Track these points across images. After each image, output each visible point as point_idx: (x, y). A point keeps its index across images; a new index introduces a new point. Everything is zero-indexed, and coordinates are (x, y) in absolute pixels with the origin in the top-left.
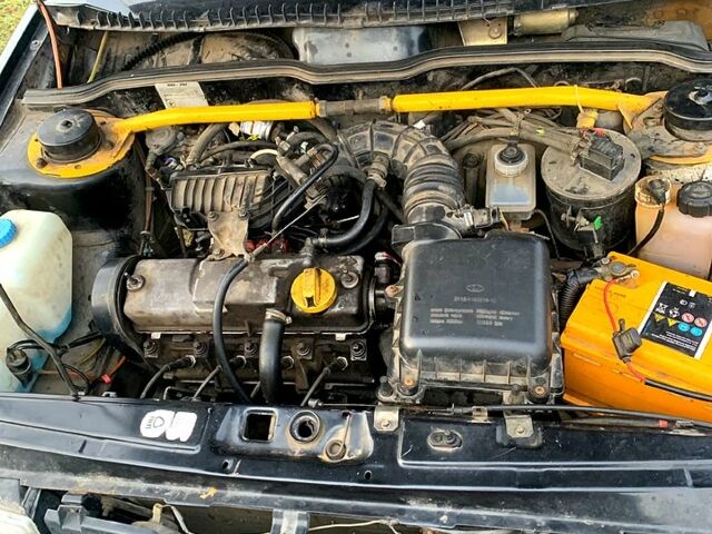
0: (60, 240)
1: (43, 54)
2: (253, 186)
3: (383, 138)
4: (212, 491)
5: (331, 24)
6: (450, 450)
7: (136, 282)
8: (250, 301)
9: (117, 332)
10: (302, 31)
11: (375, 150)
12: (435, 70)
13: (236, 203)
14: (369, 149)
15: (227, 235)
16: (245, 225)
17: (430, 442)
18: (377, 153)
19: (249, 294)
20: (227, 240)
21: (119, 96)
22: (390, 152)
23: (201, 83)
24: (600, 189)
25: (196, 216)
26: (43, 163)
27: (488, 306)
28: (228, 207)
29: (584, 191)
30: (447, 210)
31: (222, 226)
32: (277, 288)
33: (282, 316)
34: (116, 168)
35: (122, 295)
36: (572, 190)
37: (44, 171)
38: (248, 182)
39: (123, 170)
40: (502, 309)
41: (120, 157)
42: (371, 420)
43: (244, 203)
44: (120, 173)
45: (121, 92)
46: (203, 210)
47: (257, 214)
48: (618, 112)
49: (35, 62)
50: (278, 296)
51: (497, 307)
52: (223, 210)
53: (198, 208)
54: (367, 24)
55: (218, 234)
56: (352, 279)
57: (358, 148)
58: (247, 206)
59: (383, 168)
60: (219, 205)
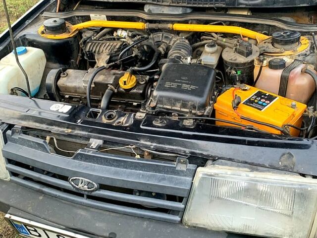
0: (42, 59)
1: (54, 4)
2: (115, 46)
3: (166, 37)
4: (70, 130)
5: (158, 3)
6: (160, 125)
7: (64, 74)
8: (103, 82)
9: (53, 92)
10: (148, 5)
11: (163, 41)
12: (192, 20)
13: (107, 50)
14: (160, 40)
15: (101, 59)
16: (109, 57)
17: (154, 122)
18: (163, 42)
19: (104, 80)
20: (100, 61)
21: (77, 18)
22: (168, 42)
23: (107, 16)
24: (242, 59)
25: (92, 54)
26: (43, 33)
27: (187, 84)
28: (104, 51)
29: (236, 60)
30: (182, 57)
31: (100, 57)
32: (114, 79)
33: (114, 88)
34: (69, 40)
35: (58, 77)
36: (231, 60)
37: (42, 35)
38: (114, 45)
39: (71, 41)
40: (192, 85)
41: (71, 36)
42: (135, 115)
43: (110, 51)
44: (70, 42)
45: (78, 17)
46: (95, 52)
47: (113, 55)
48: (256, 40)
49: (50, 5)
50: (114, 82)
51: (191, 84)
52: (102, 52)
53: (94, 51)
54: (171, 4)
55: (98, 59)
56: (143, 81)
57: (156, 40)
58: (111, 52)
59: (164, 47)
60: (101, 51)
